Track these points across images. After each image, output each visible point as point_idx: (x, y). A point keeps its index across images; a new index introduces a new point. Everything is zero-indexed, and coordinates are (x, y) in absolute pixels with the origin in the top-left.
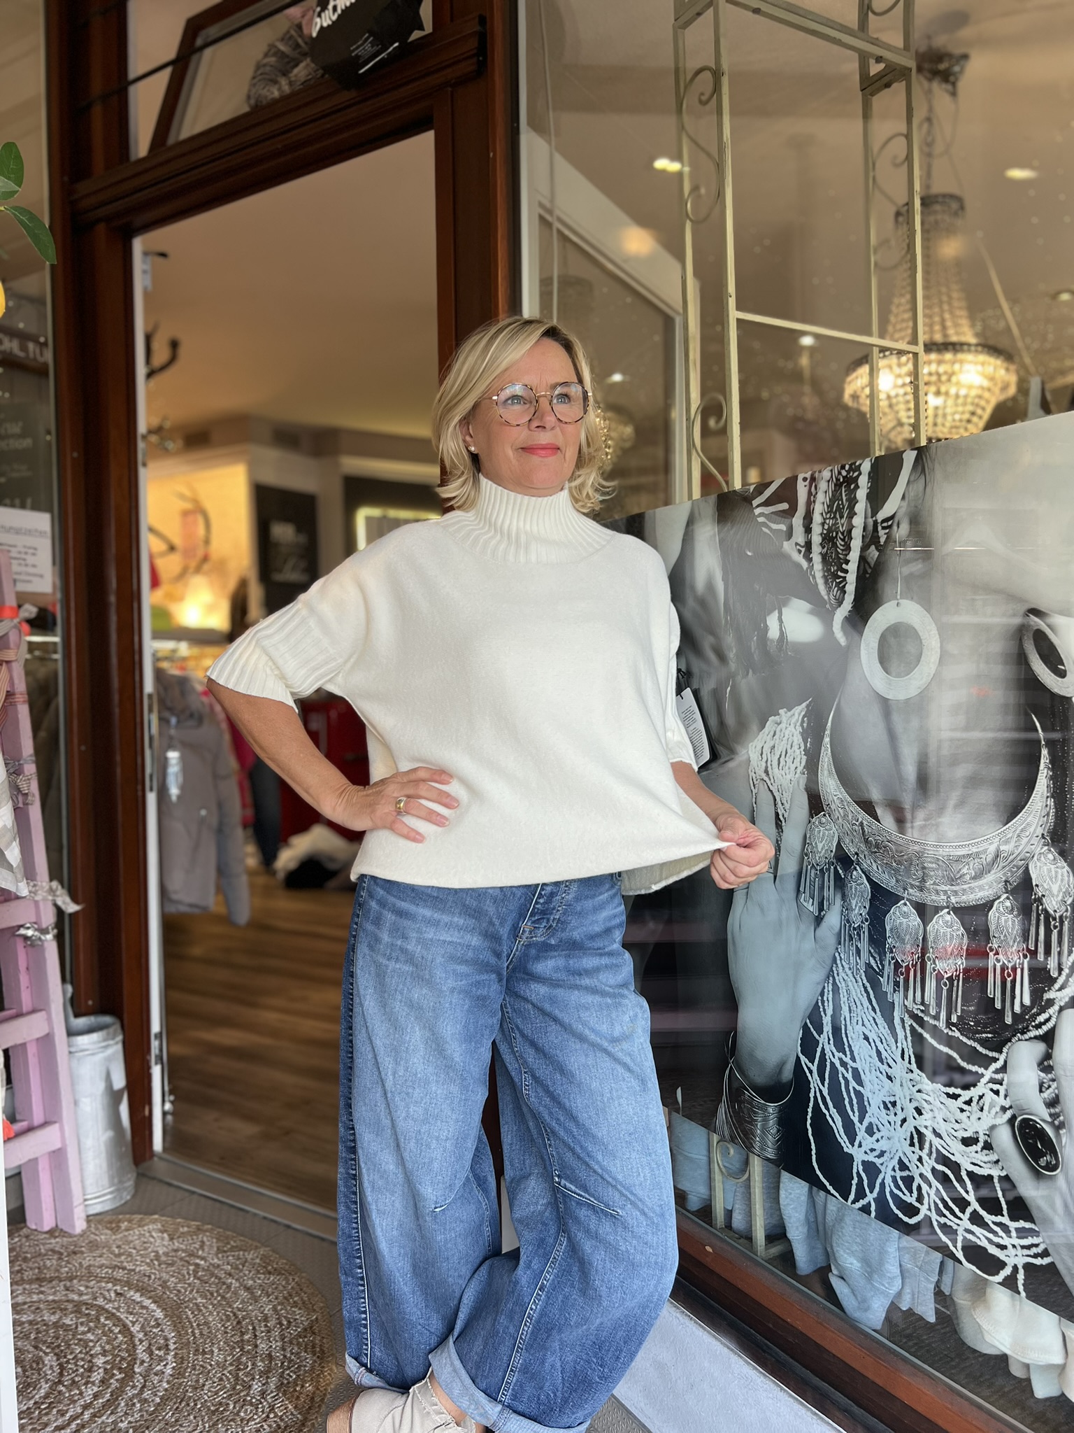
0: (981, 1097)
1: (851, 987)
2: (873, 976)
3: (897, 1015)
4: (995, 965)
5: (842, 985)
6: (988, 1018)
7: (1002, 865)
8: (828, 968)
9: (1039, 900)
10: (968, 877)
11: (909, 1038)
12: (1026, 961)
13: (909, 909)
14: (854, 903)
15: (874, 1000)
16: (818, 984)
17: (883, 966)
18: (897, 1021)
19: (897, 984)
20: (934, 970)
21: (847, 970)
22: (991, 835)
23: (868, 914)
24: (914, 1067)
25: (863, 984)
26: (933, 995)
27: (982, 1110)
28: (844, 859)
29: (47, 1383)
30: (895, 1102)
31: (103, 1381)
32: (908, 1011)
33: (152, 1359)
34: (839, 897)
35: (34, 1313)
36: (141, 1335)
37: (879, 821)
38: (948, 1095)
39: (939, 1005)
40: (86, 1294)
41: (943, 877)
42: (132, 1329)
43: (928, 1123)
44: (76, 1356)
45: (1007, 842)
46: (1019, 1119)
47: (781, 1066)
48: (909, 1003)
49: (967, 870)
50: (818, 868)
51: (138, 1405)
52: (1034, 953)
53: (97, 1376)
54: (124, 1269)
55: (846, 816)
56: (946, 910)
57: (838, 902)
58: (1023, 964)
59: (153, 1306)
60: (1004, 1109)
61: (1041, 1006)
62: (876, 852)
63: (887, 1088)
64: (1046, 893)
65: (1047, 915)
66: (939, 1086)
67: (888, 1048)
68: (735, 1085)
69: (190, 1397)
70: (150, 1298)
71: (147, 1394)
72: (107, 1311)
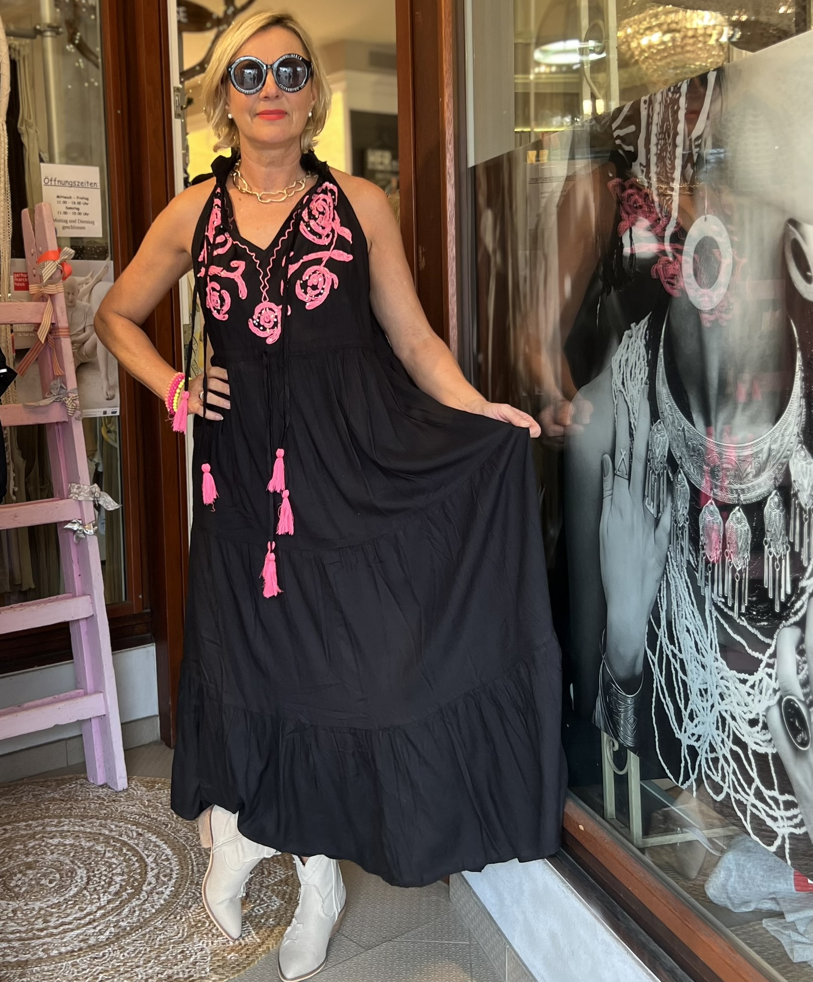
0: (761, 681)
1: (678, 584)
2: (691, 571)
3: (707, 607)
4: (768, 558)
5: (672, 582)
6: (765, 607)
7: (772, 463)
8: (663, 566)
9: (796, 495)
10: (751, 476)
11: (715, 629)
12: (788, 552)
13: (714, 508)
14: (679, 503)
15: (692, 594)
16: (657, 581)
17: (698, 562)
18: (707, 613)
19: (707, 578)
20: (730, 564)
21: (675, 567)
22: (765, 436)
23: (689, 513)
24: (719, 654)
25: (686, 580)
26: (730, 588)
27: (761, 693)
28: (672, 463)
29: (76, 887)
30: (707, 689)
31: (116, 893)
32: (715, 605)
33: (157, 882)
34: (670, 498)
35: (74, 839)
36: (153, 865)
37: (694, 425)
38: (739, 679)
39: (733, 597)
40: (115, 831)
41: (735, 476)
42: (147, 860)
43: (727, 708)
44: (101, 873)
45: (775, 441)
46: (785, 699)
47: (636, 658)
48: (714, 596)
49: (751, 469)
50: (657, 473)
51: (137, 913)
52: (792, 545)
53: (112, 889)
54: (148, 816)
55: (674, 422)
56: (737, 508)
57: (669, 504)
58: (785, 555)
59: (164, 846)
60: (775, 691)
61: (797, 594)
62: (692, 456)
63: (702, 676)
64: (800, 488)
65: (802, 509)
66: (734, 672)
67: (702, 639)
68: (607, 679)
69: (179, 913)
70: (163, 840)
71: (147, 905)
72: (129, 845)
